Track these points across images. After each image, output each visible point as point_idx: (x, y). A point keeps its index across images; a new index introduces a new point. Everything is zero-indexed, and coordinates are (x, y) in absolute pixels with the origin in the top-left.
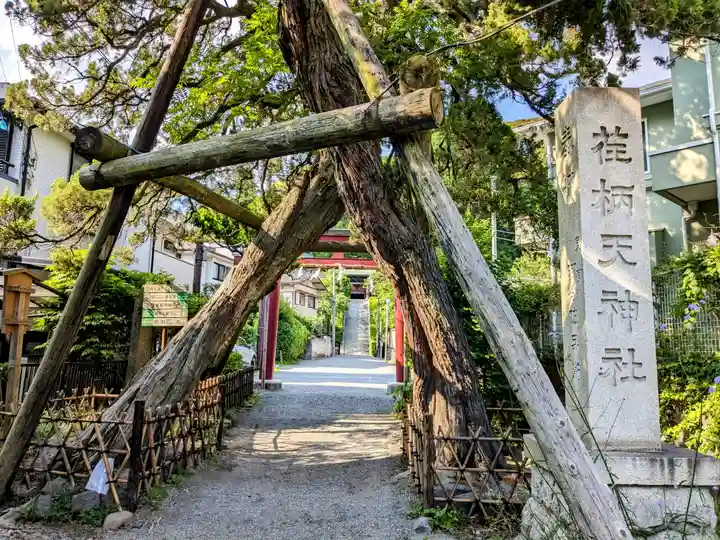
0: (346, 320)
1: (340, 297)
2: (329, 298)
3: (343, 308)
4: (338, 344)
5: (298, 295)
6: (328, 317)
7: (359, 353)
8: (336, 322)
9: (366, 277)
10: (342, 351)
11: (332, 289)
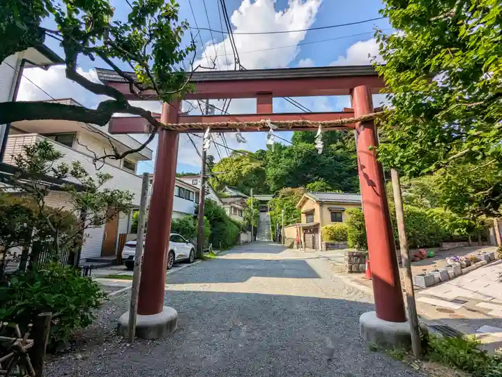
0: (258, 222)
1: (254, 211)
2: (250, 211)
3: (257, 216)
4: (255, 235)
5: (233, 209)
6: (249, 221)
7: (266, 240)
8: (253, 223)
9: (267, 201)
10: (257, 239)
11: (251, 207)
